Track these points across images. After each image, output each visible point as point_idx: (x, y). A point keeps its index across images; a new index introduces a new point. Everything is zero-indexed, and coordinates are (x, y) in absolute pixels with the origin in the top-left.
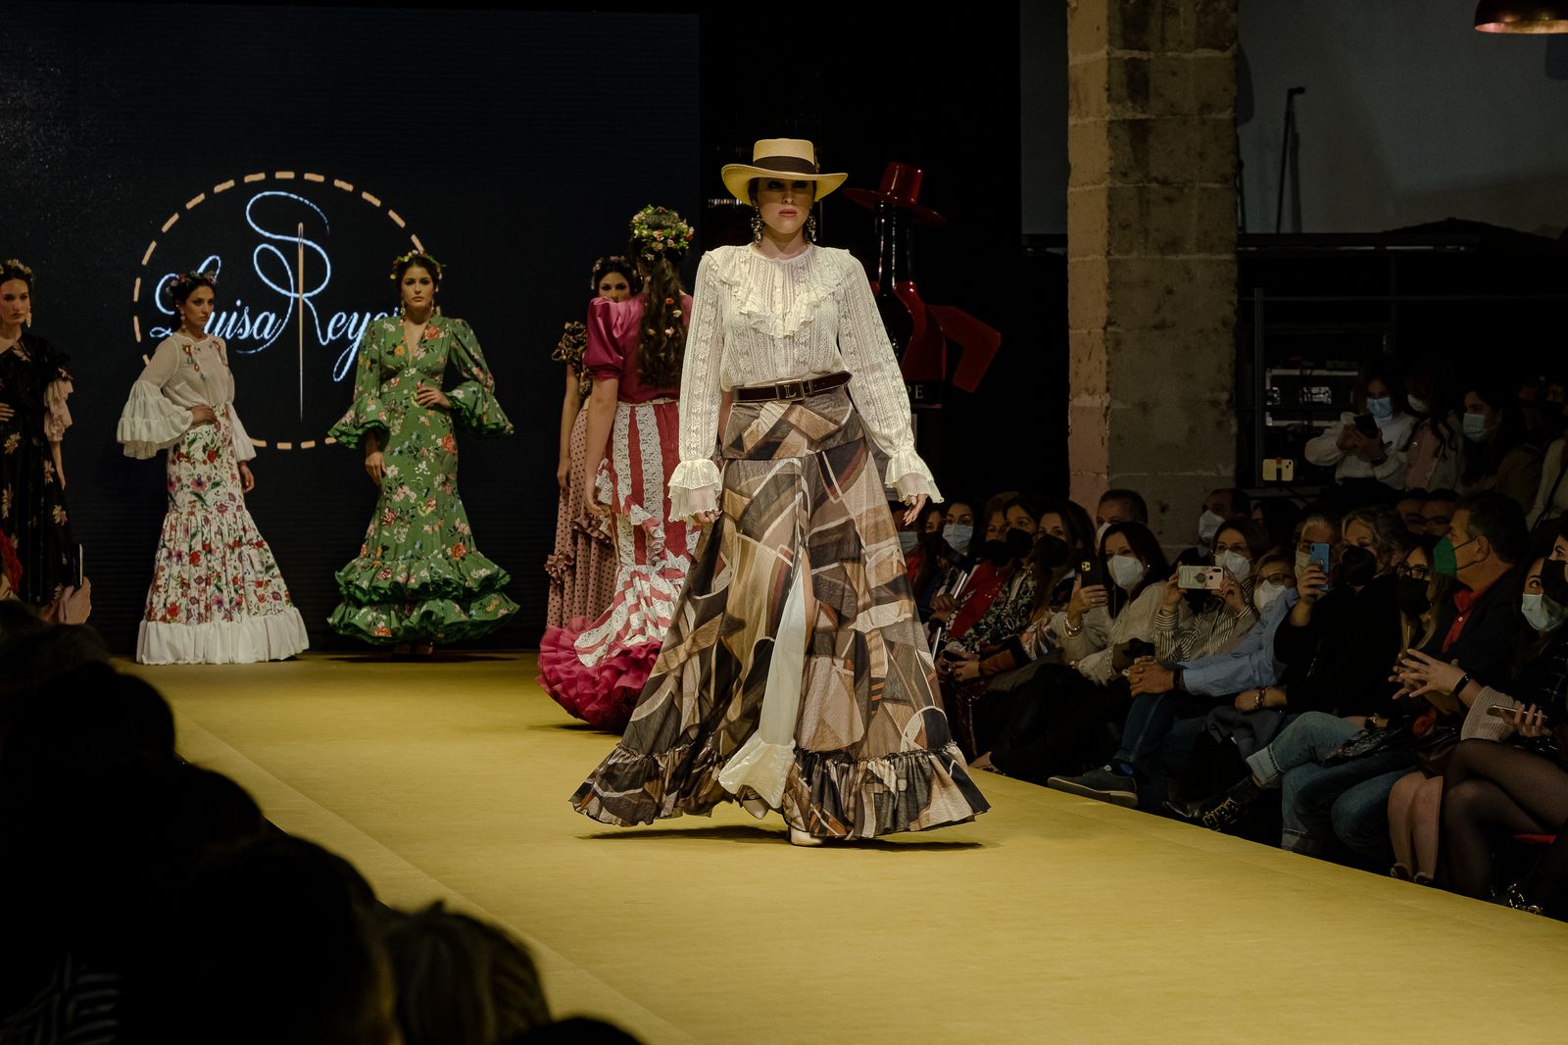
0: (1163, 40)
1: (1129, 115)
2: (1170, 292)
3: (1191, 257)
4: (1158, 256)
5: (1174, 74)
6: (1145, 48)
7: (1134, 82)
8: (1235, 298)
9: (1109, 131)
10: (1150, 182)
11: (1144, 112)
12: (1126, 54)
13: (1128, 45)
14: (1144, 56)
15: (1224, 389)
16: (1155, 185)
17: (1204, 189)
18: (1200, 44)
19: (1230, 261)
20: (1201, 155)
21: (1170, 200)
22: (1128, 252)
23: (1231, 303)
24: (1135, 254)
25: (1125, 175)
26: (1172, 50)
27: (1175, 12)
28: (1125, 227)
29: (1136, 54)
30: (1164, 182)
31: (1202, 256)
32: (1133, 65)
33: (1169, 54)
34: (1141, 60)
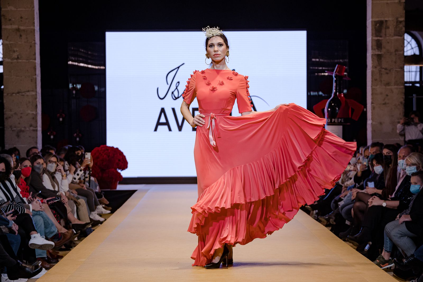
0: (385, 35)
1: (377, 53)
2: (387, 95)
3: (393, 87)
4: (384, 87)
5: (388, 43)
6: (381, 37)
7: (378, 45)
8: (404, 97)
9: (372, 57)
10: (382, 69)
11: (381, 52)
12: (376, 38)
13: (377, 36)
14: (381, 38)
15: (401, 119)
16: (383, 70)
17: (396, 71)
18: (395, 35)
19: (403, 88)
20: (395, 62)
21: (387, 73)
22: (377, 86)
23: (403, 98)
24: (378, 86)
25: (376, 67)
26: (388, 37)
27: (388, 28)
28: (376, 80)
29: (379, 38)
30: (386, 69)
31: (396, 87)
32: (378, 41)
33: (387, 38)
34: (380, 40)
